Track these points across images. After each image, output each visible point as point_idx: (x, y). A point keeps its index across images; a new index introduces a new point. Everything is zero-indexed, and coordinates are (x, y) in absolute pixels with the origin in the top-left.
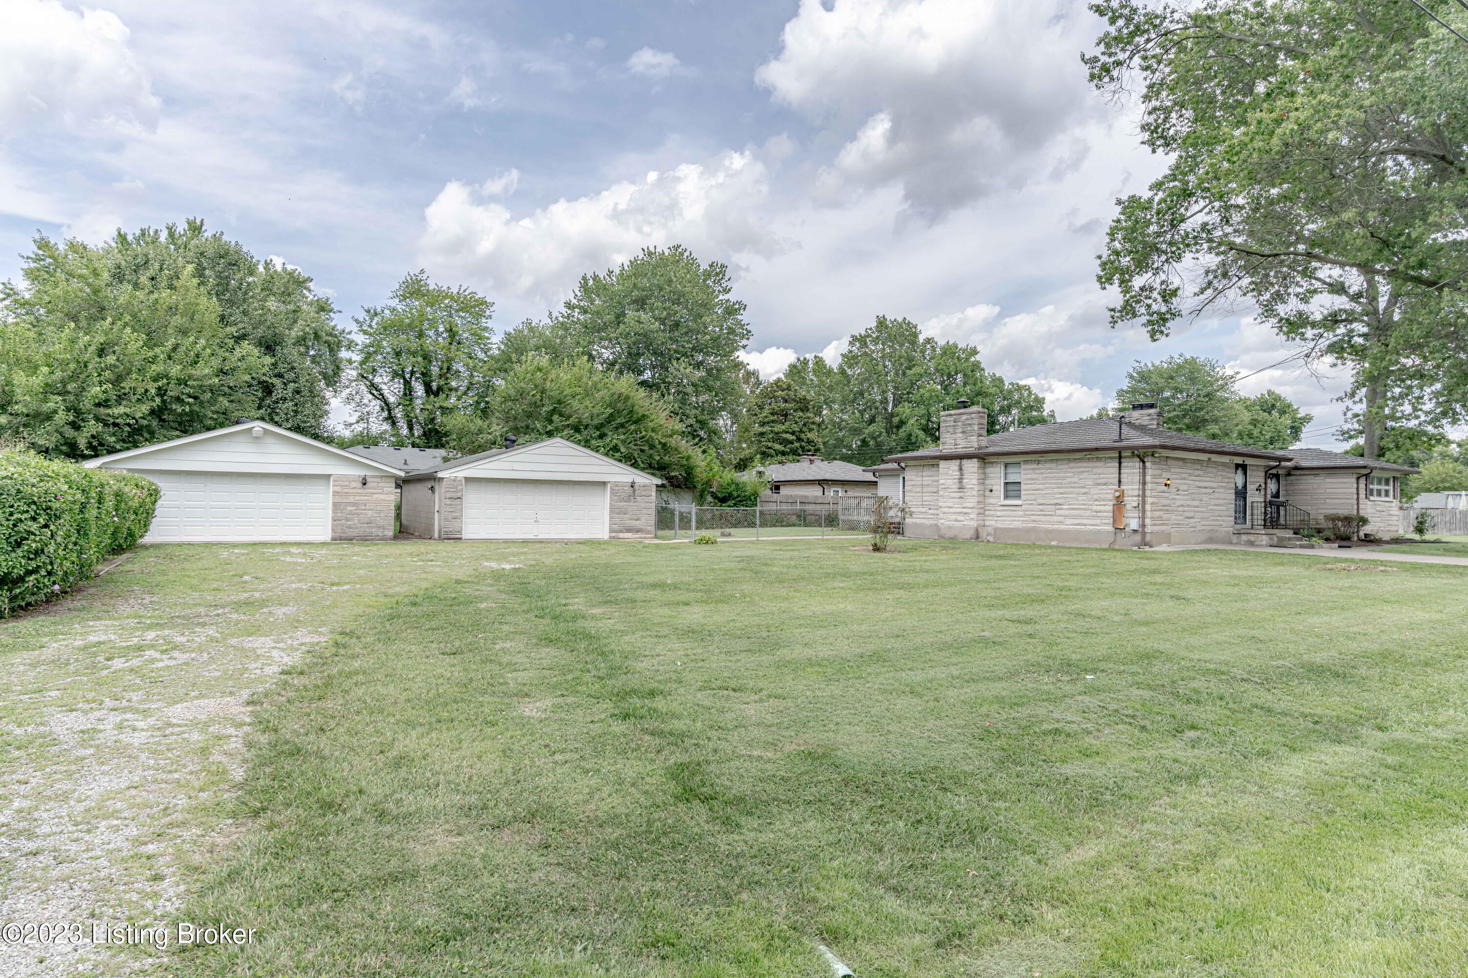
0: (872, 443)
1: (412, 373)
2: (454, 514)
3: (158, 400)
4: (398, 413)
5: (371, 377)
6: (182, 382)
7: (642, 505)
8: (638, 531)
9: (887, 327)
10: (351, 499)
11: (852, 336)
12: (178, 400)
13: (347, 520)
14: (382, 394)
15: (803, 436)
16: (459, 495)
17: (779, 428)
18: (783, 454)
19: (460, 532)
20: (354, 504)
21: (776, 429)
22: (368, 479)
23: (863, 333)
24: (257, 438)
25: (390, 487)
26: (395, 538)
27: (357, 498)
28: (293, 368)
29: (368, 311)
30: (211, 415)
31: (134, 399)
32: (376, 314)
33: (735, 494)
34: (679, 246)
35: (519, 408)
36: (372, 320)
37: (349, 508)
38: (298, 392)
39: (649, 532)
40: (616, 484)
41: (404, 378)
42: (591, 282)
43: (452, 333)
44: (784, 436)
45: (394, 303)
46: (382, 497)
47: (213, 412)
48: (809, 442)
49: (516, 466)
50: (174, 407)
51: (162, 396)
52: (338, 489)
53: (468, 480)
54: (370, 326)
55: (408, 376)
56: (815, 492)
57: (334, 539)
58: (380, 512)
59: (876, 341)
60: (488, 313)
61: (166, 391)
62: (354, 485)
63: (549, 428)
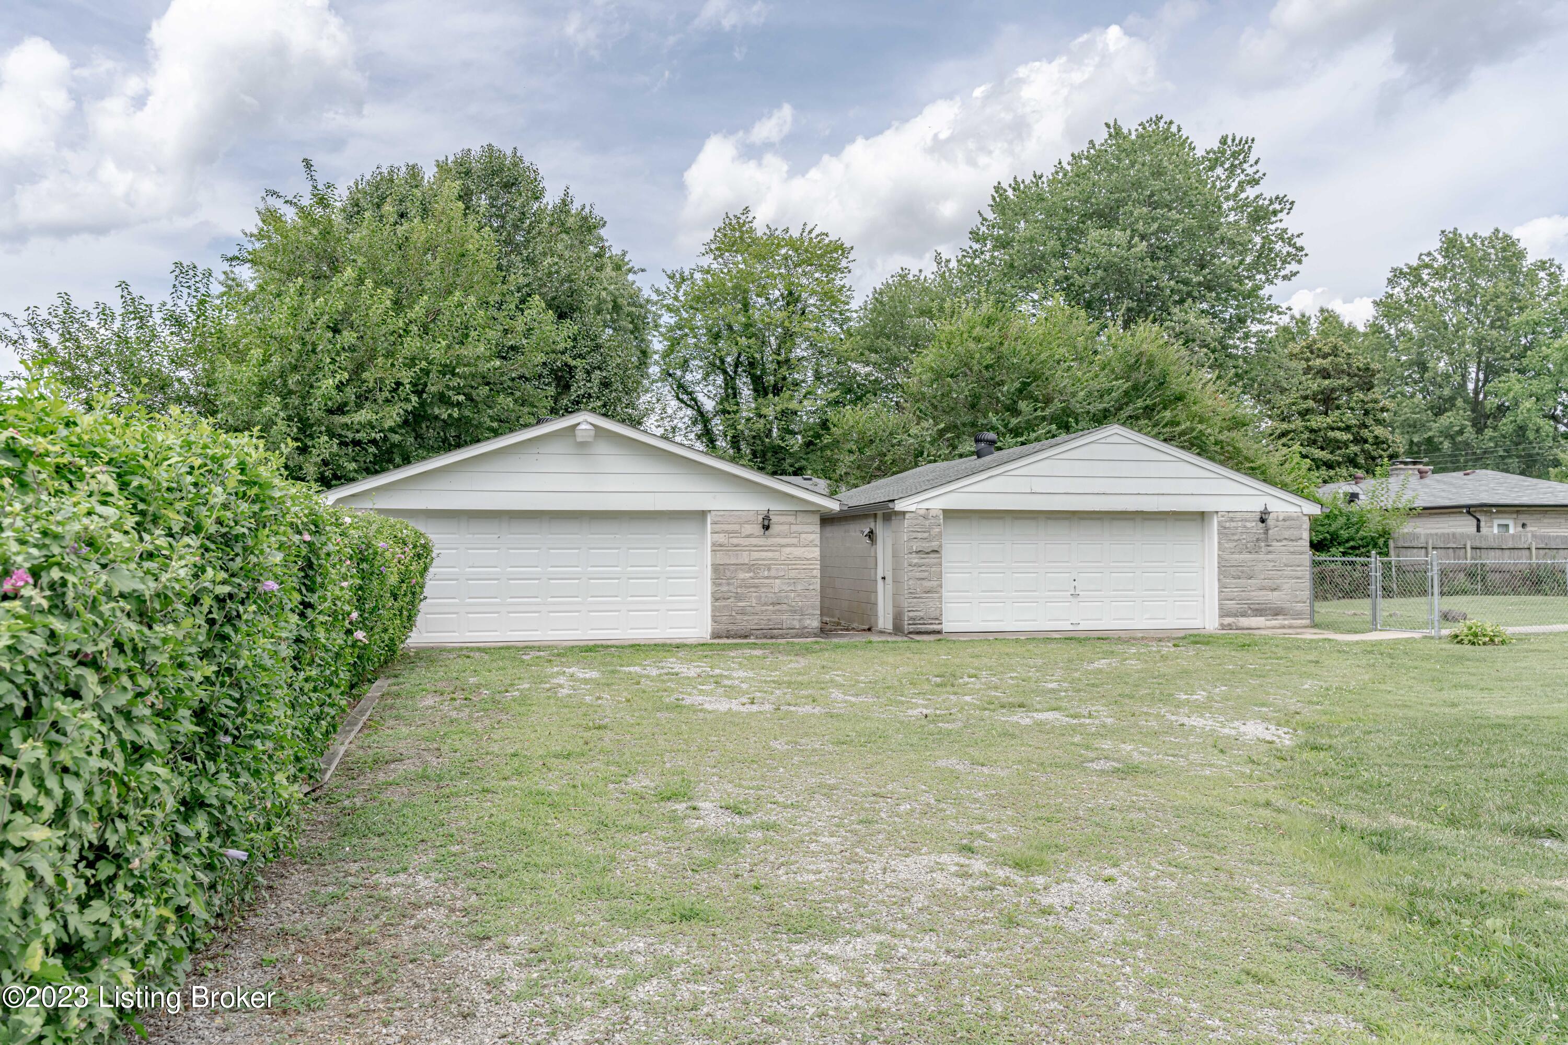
0: (1446, 445)
1: (737, 364)
2: (927, 584)
3: (414, 399)
4: (718, 426)
5: (679, 373)
6: (448, 370)
7: (1285, 558)
8: (1277, 612)
9: (1463, 248)
10: (744, 558)
11: (1394, 270)
12: (443, 399)
13: (738, 597)
14: (695, 400)
15: (1365, 433)
16: (934, 545)
17: (1317, 421)
18: (1329, 466)
19: (938, 619)
20: (750, 567)
21: (1314, 424)
22: (774, 519)
23: (1415, 263)
24: (583, 445)
25: (812, 532)
26: (824, 631)
27: (755, 555)
28: (598, 347)
29: (672, 277)
30: (489, 423)
31: (381, 397)
32: (683, 280)
33: (1344, 534)
34: (1159, 118)
35: (962, 389)
36: (678, 288)
37: (742, 575)
38: (606, 384)
39: (1298, 615)
40: (1231, 516)
41: (725, 372)
42: (1010, 193)
43: (791, 298)
44: (1331, 434)
45: (707, 261)
46: (798, 552)
47: (492, 419)
48: (1378, 442)
49: (1039, 485)
50: (437, 411)
51: (419, 393)
52: (721, 538)
53: (950, 514)
54: (676, 298)
55: (730, 370)
56: (1464, 526)
57: (716, 635)
58: (796, 581)
59: (1439, 274)
60: (844, 263)
61: (426, 385)
62: (748, 529)
63: (1014, 421)
